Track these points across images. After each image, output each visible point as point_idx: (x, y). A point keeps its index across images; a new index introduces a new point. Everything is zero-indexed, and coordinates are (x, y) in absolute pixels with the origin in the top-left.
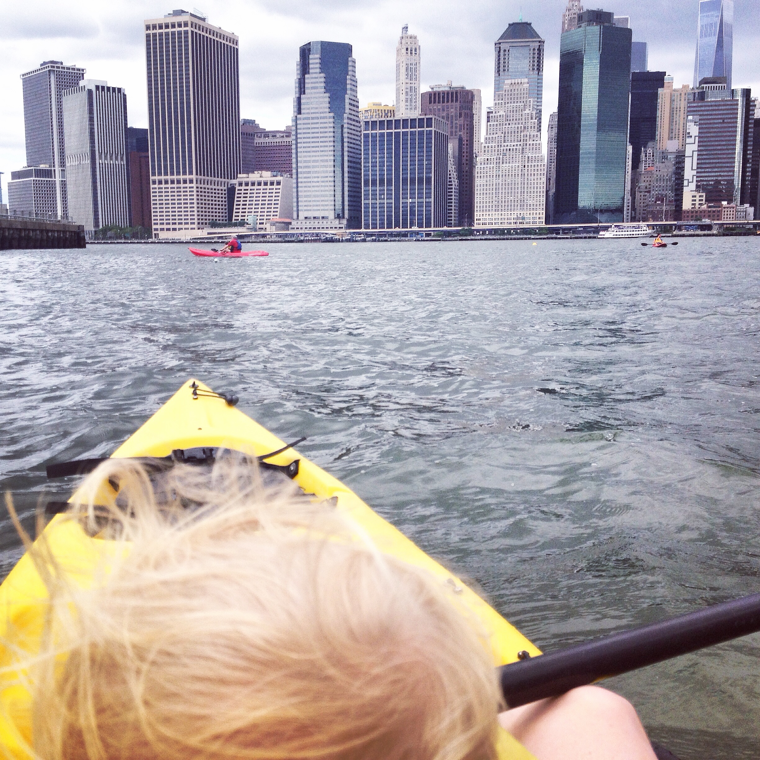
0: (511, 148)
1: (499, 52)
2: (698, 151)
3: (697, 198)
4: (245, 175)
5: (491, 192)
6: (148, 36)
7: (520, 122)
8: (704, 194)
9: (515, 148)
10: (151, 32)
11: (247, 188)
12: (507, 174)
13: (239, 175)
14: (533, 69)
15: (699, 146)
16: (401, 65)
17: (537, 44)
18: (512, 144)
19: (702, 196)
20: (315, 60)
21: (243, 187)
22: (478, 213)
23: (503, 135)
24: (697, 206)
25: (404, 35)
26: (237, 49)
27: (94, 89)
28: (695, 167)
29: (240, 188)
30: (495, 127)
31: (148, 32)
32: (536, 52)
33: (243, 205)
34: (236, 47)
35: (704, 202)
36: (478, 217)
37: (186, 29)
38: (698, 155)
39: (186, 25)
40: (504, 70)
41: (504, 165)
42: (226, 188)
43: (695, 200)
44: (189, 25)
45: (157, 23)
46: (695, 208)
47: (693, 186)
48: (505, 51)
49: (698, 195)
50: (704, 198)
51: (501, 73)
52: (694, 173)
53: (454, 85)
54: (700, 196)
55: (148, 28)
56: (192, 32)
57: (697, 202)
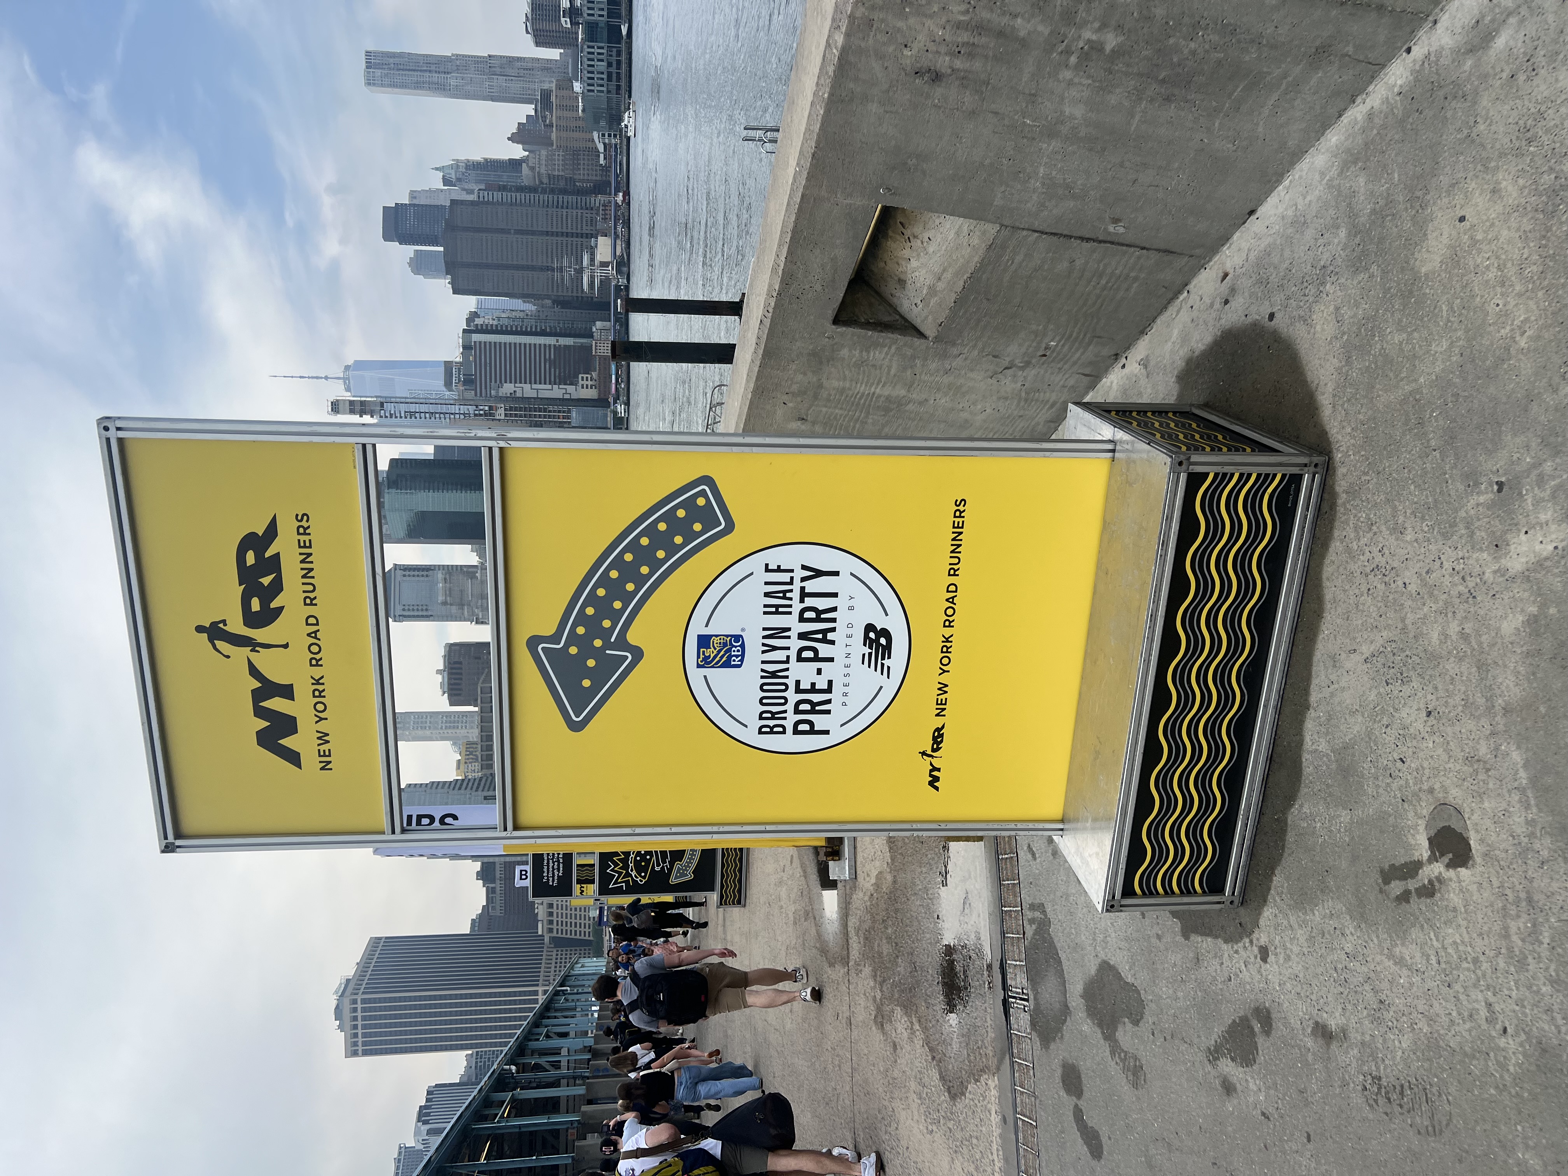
1: (405, 616)
2: (530, 383)
3: (585, 382)
4: (540, 925)
6: (365, 1053)
8: (580, 376)
10: (360, 1048)
11: (555, 923)
13: (540, 933)
14: (427, 576)
15: (525, 383)
17: (399, 573)
19: (583, 378)
21: (555, 926)
26: (387, 938)
27: (428, 1127)
28: (549, 387)
29: (555, 931)
31: (360, 1052)
32: (407, 573)
33: (576, 926)
34: (383, 940)
35: (589, 376)
37: (359, 1002)
38: (535, 383)
39: (355, 1002)
40: (427, 610)
42: (555, 950)
43: (587, 385)
44: (355, 997)
45: (349, 1040)
46: (595, 386)
47: (571, 389)
48: (404, 610)
49: (581, 382)
50: (585, 376)
51: (430, 613)
52: (556, 387)
53: (442, 667)
54: (583, 380)
55: (354, 1053)
56: (363, 993)
57: (589, 383)
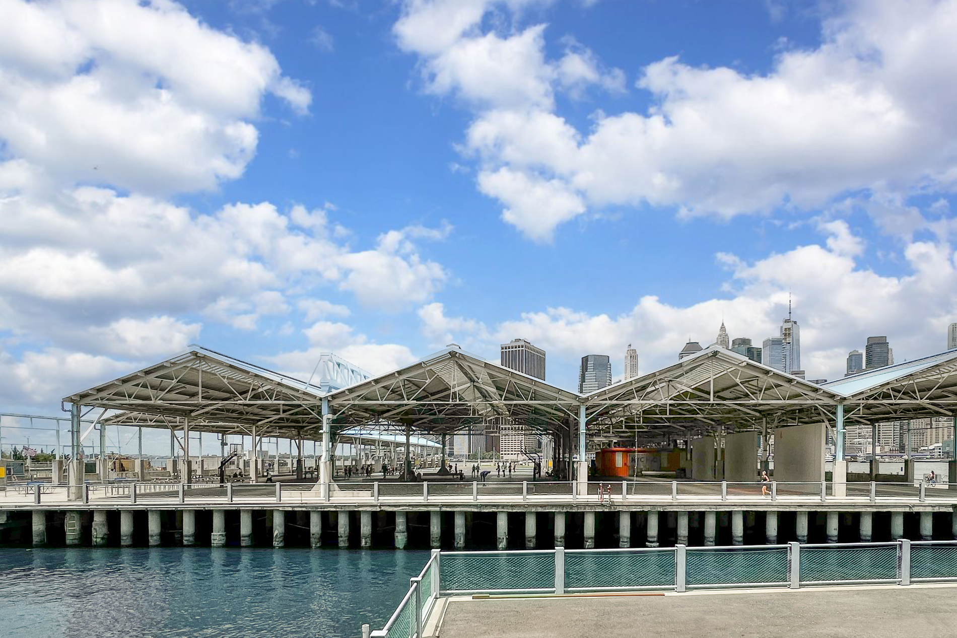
6: (502, 352)
10: (504, 350)
16: (628, 365)
20: (590, 363)
25: (629, 349)
31: (503, 350)
37: (522, 349)
39: (522, 347)
44: (524, 347)
45: (507, 346)
55: (502, 349)
56: (525, 350)
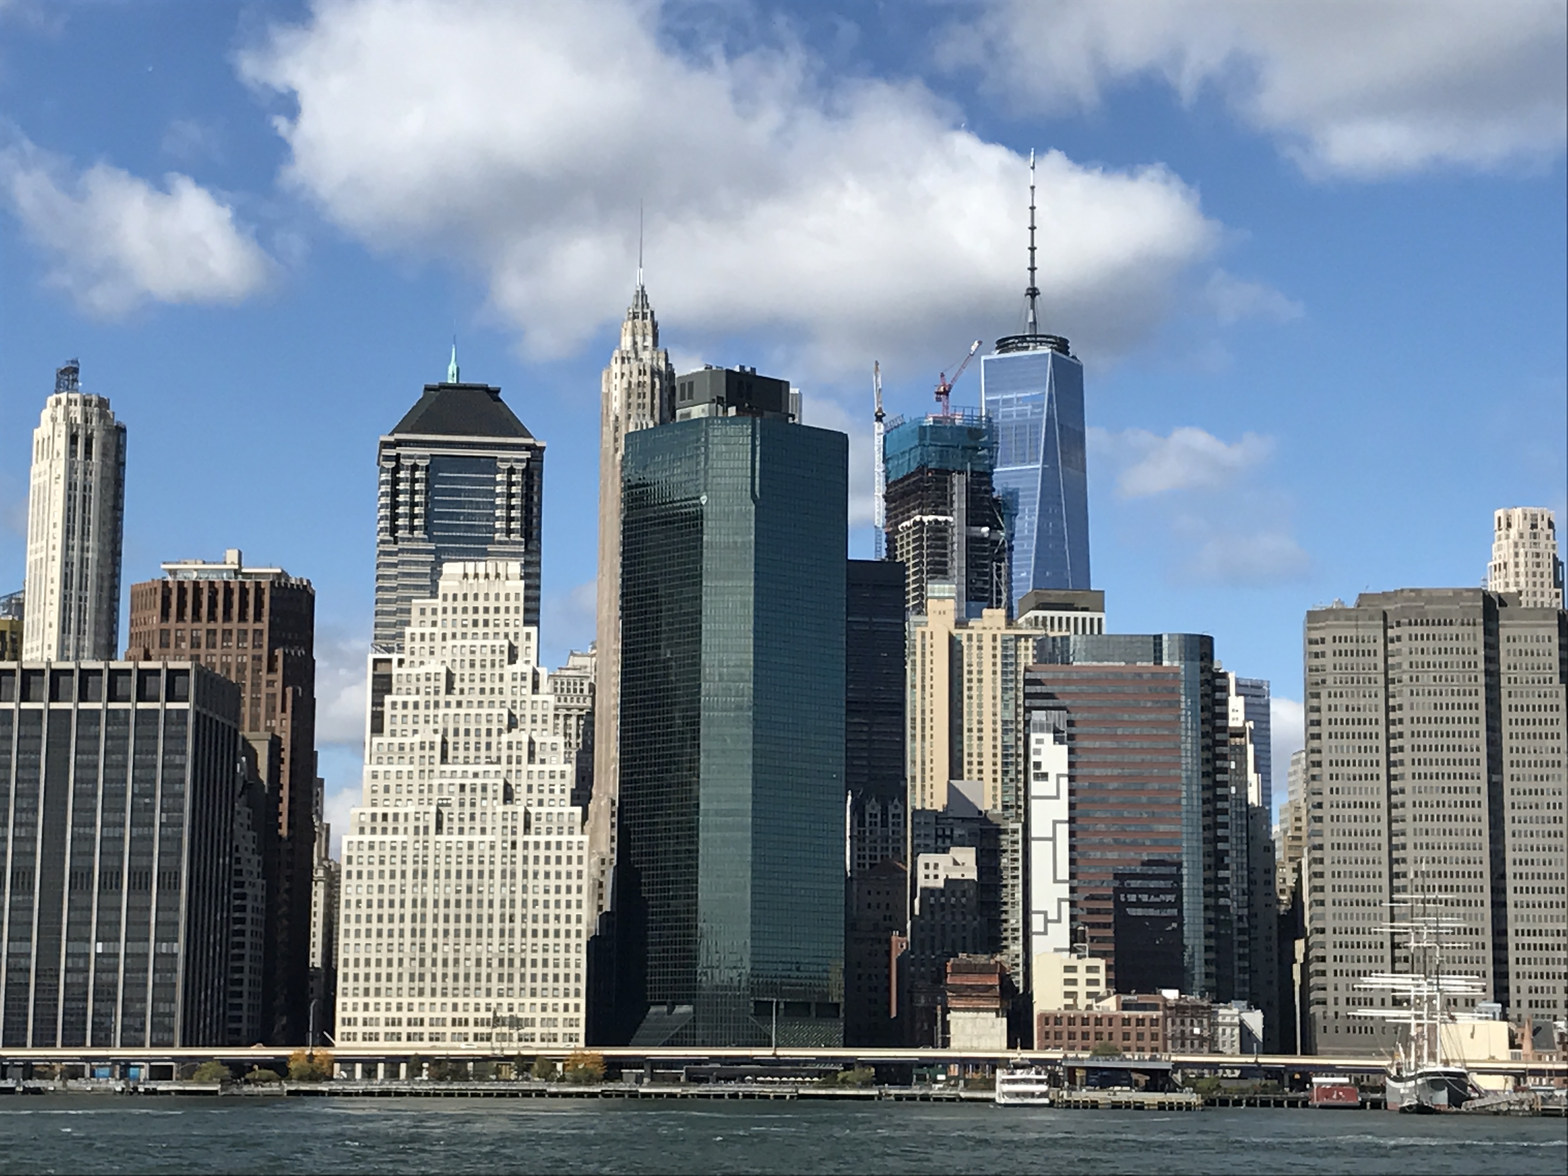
0: (468, 782)
1: (396, 470)
2: (1070, 821)
3: (1082, 976)
5: (396, 926)
7: (497, 697)
8: (1102, 963)
9: (479, 782)
12: (453, 869)
14: (510, 531)
15: (1071, 807)
17: (521, 455)
18: (472, 769)
19: (1096, 969)
22: (350, 1000)
23: (438, 739)
24: (1083, 1002)
28: (1063, 872)
30: (410, 711)
32: (519, 478)
35: (1102, 989)
36: (349, 1014)
38: (1071, 835)
41: (443, 838)
43: (1074, 982)
46: (1074, 1006)
47: (1061, 934)
48: (414, 467)
49: (1082, 965)
50: (1102, 976)
52: (1063, 890)
54: (1089, 969)
57: (1082, 989)
